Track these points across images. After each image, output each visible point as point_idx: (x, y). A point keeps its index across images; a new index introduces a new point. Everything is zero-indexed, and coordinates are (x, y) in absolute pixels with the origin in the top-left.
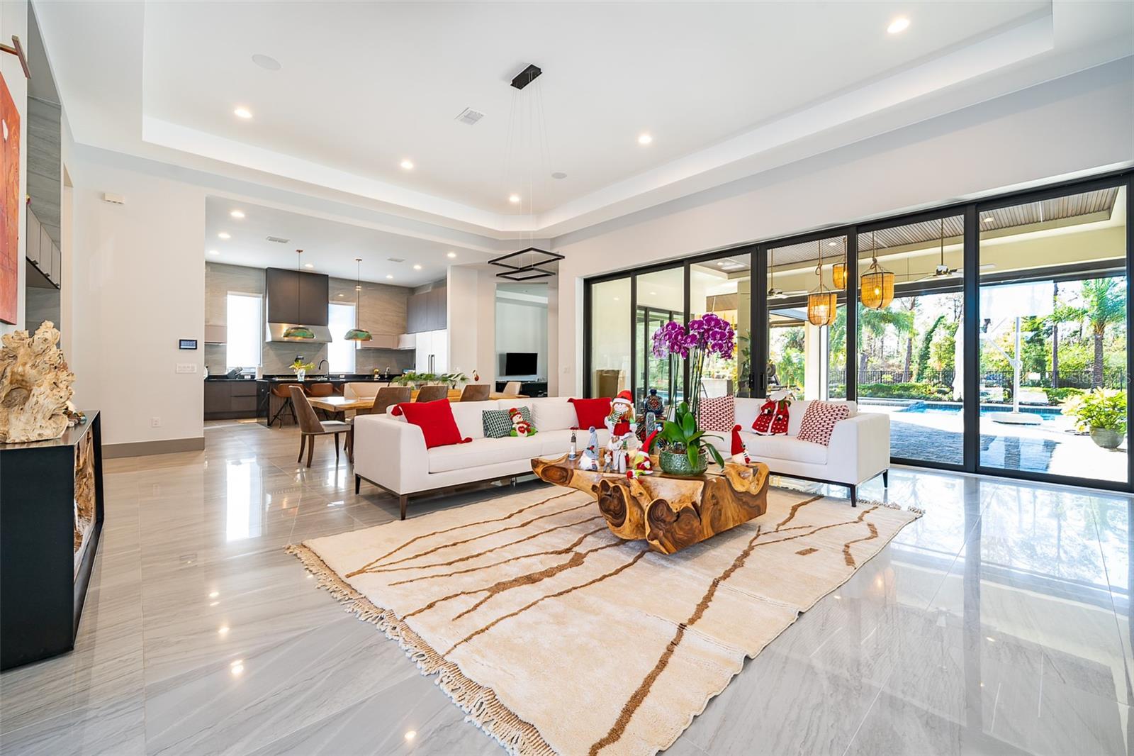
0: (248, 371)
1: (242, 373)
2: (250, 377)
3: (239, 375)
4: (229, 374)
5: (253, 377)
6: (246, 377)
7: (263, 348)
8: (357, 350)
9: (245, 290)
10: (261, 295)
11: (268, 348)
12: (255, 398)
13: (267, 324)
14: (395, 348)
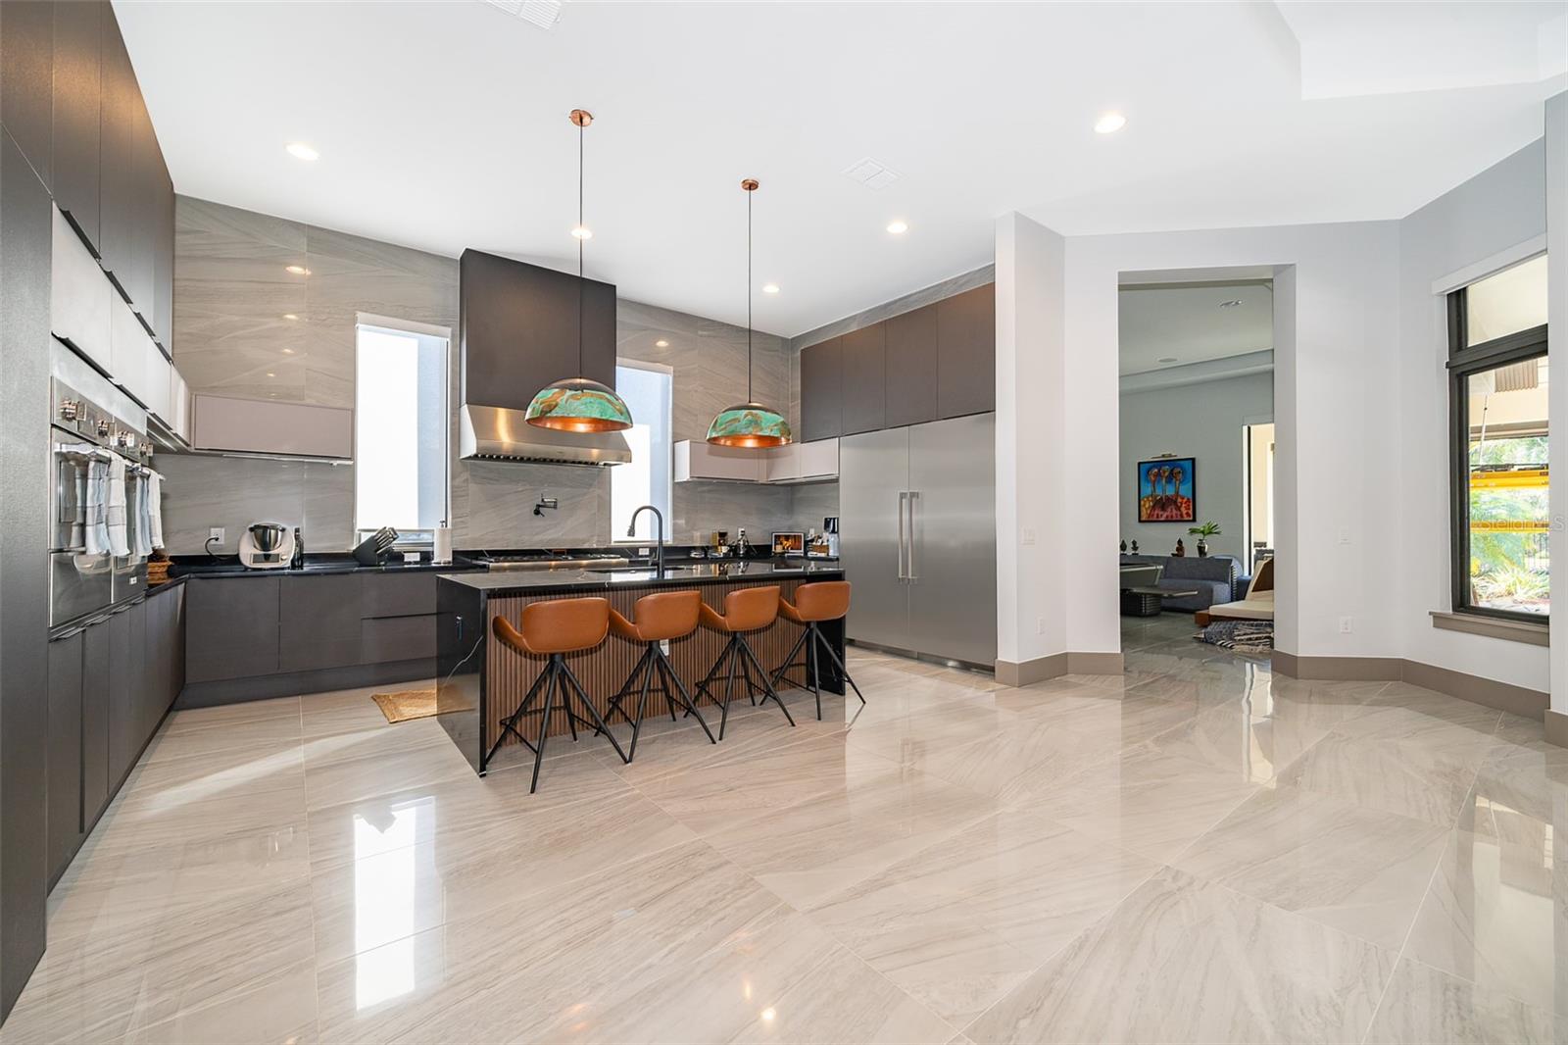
0: (413, 538)
1: (396, 546)
2: (417, 557)
3: (389, 552)
4: (361, 547)
5: (426, 557)
6: (408, 558)
7: (453, 478)
8: (676, 485)
9: (403, 313)
10: (448, 330)
11: (466, 475)
12: (435, 618)
13: (465, 409)
14: (763, 481)
